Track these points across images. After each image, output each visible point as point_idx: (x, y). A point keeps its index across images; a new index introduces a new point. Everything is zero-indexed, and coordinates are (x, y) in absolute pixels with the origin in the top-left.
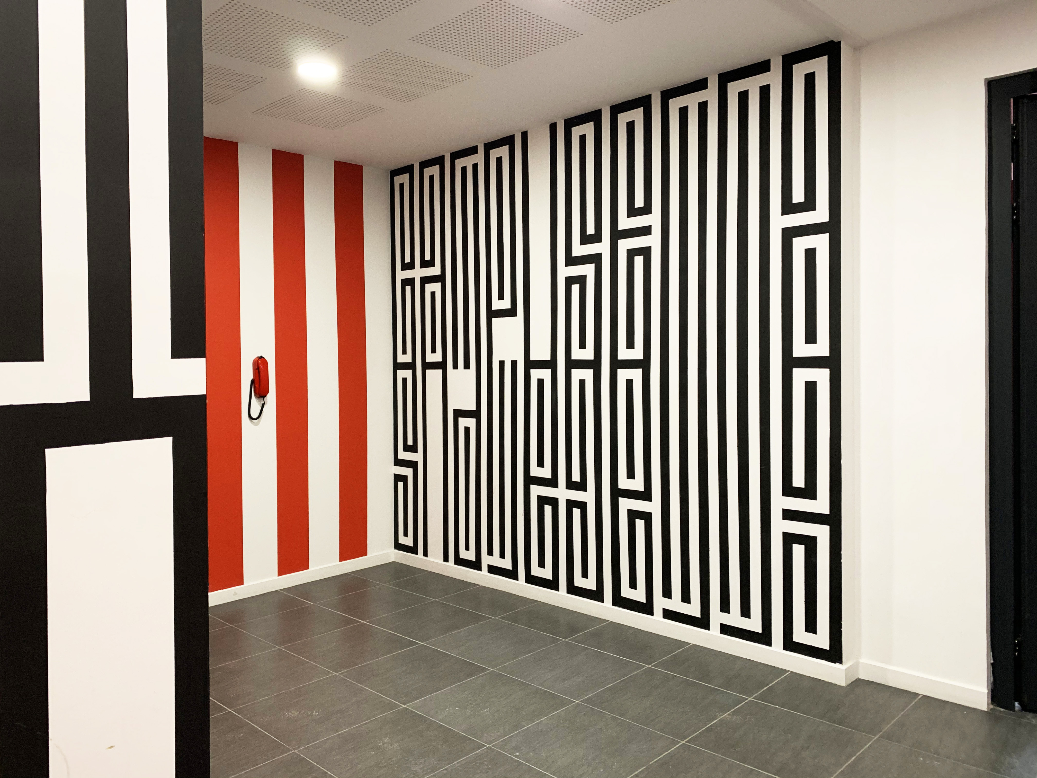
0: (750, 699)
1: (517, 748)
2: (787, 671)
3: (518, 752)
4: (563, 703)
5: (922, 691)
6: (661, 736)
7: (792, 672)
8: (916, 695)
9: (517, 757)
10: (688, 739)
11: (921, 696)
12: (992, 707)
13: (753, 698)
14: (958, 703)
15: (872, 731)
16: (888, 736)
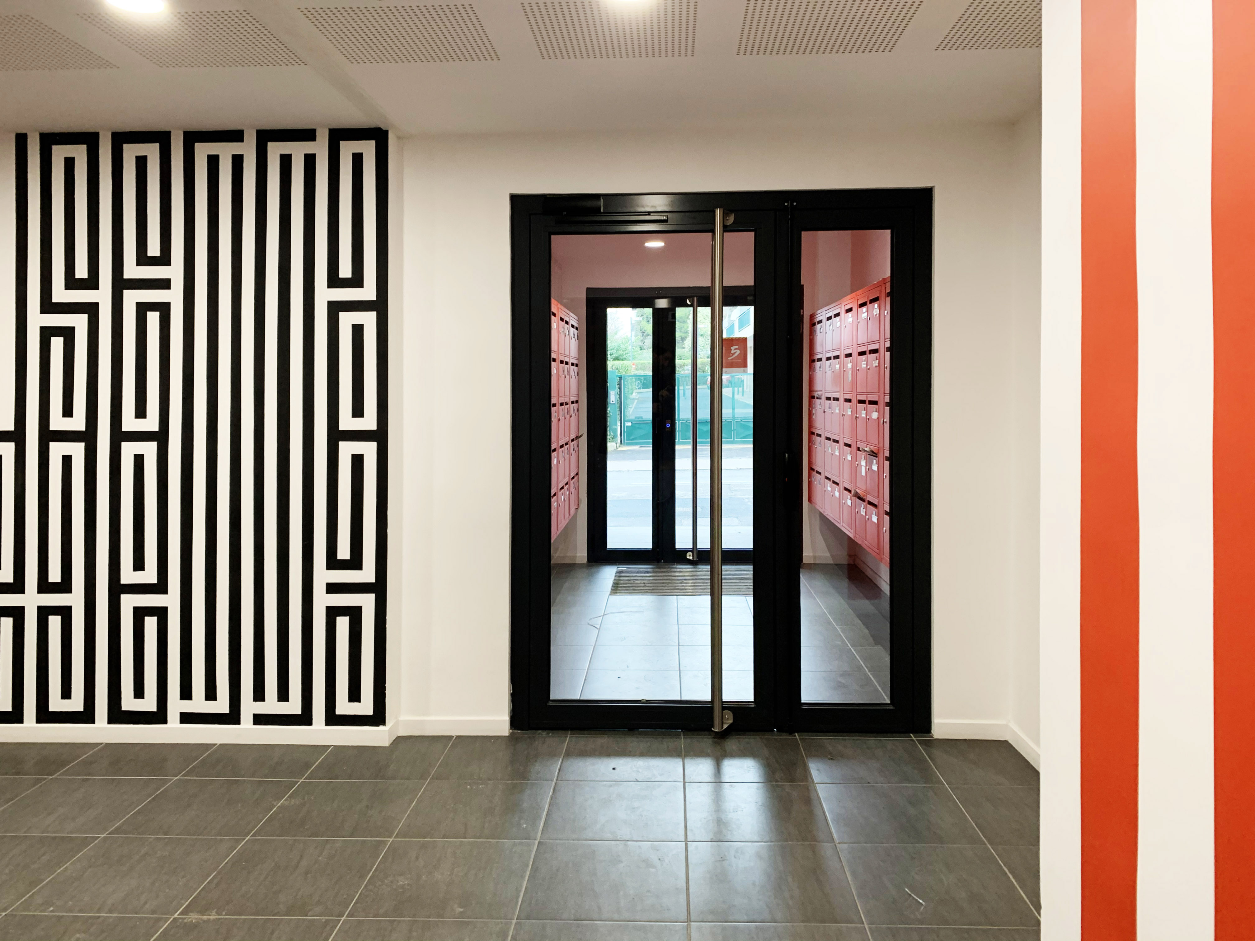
0: (301, 781)
1: (47, 903)
2: (329, 746)
3: (51, 906)
4: (85, 842)
5: (455, 733)
6: (221, 840)
7: (335, 746)
8: (450, 737)
9: (52, 911)
10: (252, 834)
11: (455, 737)
12: (511, 731)
13: (304, 779)
14: (485, 735)
15: (423, 777)
16: (438, 777)
